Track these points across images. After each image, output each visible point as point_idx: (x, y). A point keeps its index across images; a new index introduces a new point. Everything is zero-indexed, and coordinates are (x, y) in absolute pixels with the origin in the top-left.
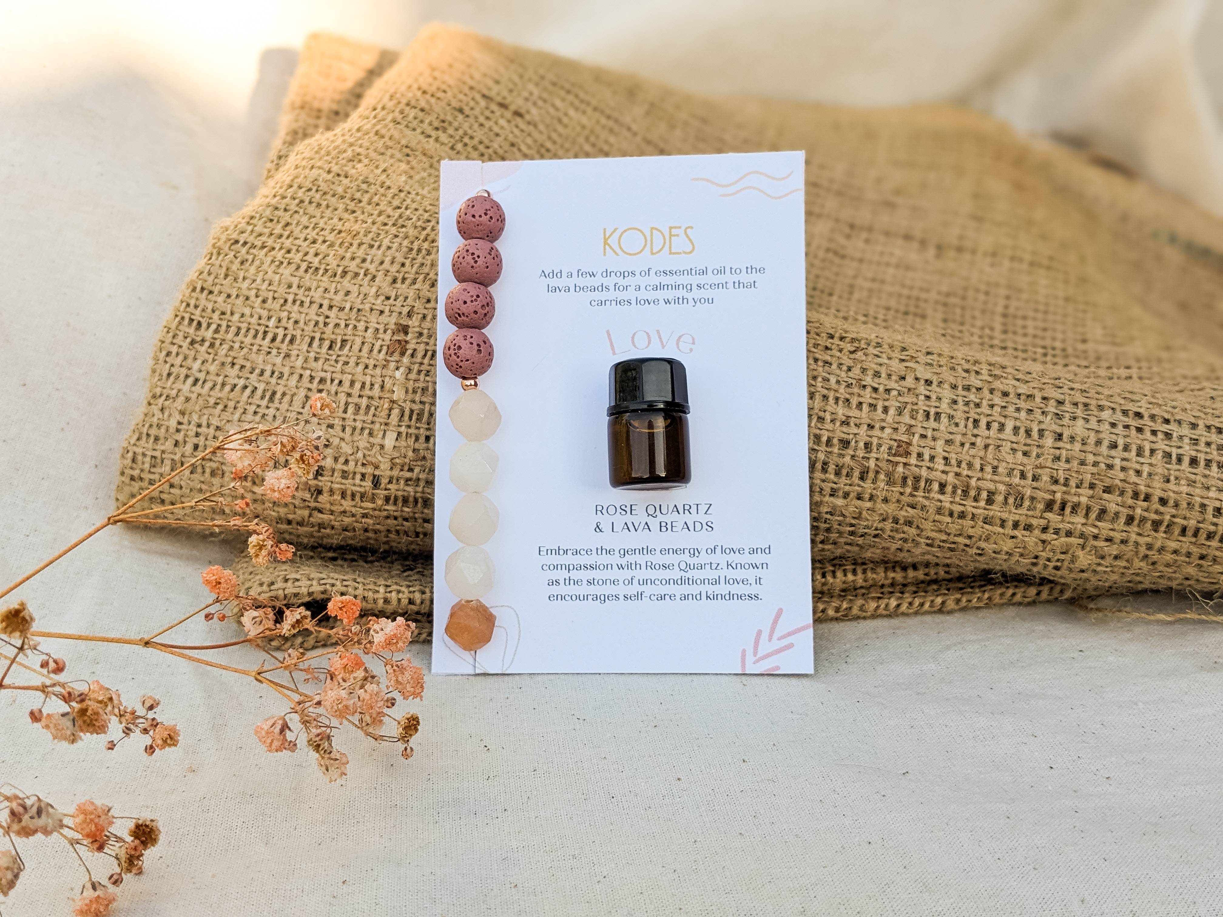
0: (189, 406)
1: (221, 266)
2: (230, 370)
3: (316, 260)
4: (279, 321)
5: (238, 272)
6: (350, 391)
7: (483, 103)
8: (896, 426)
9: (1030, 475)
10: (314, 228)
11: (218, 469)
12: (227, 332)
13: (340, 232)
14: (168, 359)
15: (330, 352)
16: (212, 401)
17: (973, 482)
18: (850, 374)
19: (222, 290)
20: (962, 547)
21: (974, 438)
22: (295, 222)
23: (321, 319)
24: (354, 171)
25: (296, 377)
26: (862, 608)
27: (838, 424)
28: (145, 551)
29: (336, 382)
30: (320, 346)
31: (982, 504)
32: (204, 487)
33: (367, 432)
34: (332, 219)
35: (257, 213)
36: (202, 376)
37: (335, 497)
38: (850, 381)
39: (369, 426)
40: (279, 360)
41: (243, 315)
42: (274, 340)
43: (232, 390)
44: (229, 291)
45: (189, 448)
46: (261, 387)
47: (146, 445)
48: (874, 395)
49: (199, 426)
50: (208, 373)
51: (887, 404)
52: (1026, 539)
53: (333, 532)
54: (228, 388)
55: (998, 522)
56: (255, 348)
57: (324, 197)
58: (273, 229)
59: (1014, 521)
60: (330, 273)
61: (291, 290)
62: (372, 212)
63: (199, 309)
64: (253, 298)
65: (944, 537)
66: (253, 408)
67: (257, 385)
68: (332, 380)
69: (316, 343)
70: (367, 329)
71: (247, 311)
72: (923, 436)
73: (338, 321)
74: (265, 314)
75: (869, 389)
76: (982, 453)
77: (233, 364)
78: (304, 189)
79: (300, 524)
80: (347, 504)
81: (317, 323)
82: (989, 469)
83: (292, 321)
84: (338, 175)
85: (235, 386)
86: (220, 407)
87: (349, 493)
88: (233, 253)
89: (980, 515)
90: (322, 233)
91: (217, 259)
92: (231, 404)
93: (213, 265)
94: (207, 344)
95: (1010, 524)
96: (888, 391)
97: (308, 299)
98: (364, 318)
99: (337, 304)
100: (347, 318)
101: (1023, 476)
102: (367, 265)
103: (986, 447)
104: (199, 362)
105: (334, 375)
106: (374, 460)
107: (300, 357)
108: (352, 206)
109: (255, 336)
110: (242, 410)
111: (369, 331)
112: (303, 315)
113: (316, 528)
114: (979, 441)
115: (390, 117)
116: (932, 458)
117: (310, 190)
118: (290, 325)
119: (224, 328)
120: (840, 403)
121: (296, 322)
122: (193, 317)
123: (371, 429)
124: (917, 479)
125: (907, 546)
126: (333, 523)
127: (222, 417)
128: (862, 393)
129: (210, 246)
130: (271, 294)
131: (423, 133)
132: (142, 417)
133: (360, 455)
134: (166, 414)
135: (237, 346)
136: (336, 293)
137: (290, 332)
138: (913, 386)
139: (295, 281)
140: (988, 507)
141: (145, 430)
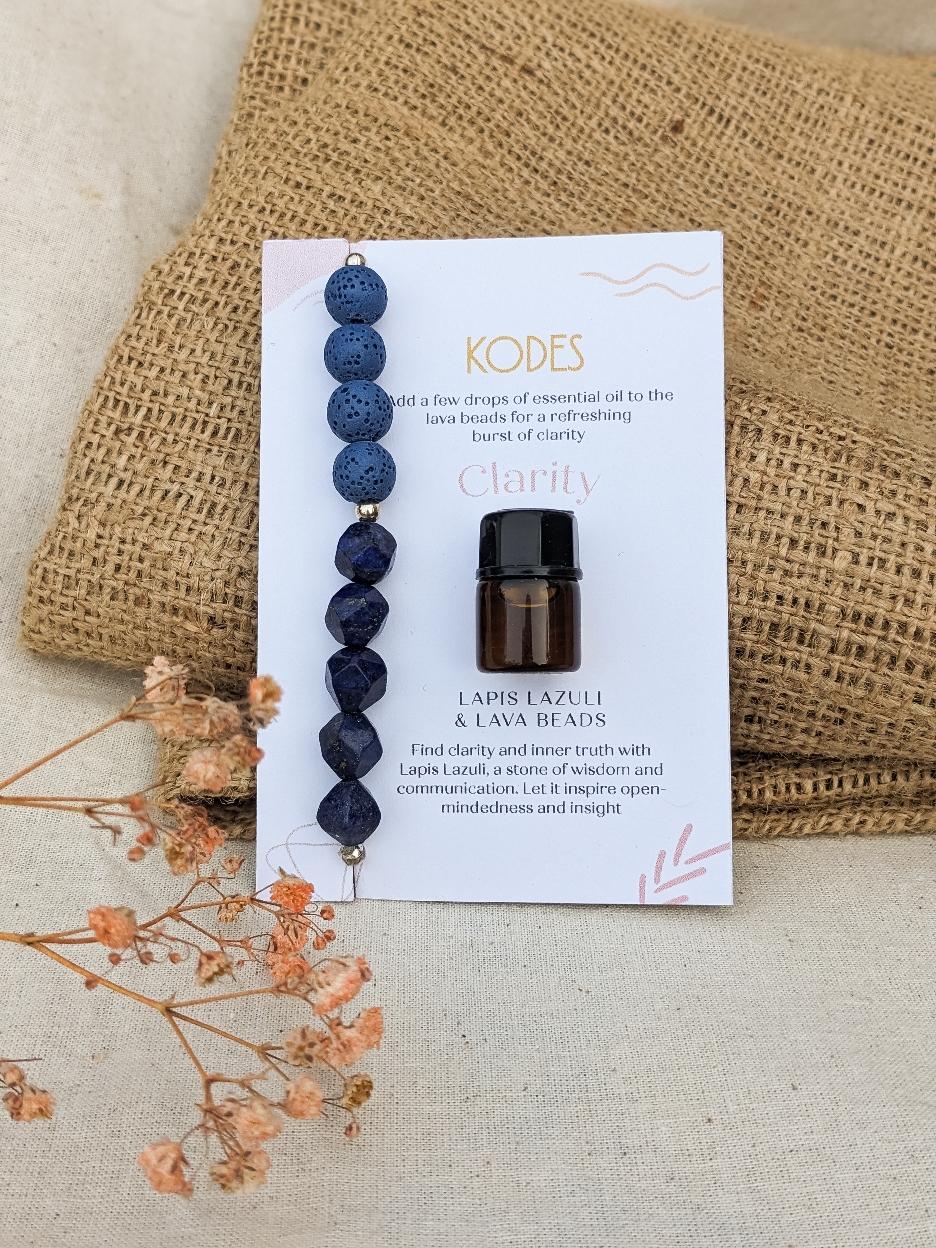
0: (112, 515)
1: (152, 328)
2: (162, 471)
4: (222, 409)
5: (173, 337)
11: (143, 596)
12: (159, 419)
14: (87, 452)
16: (139, 510)
19: (155, 362)
32: (126, 617)
36: (127, 476)
40: (220, 461)
41: (178, 398)
42: (215, 433)
43: (163, 499)
44: (162, 364)
45: (110, 568)
46: (199, 495)
47: (59, 561)
49: (123, 541)
50: (135, 472)
54: (158, 495)
57: (280, 222)
58: (217, 273)
61: (236, 367)
63: (126, 387)
64: (191, 375)
66: (188, 523)
67: (193, 493)
71: (184, 392)
74: (205, 397)
77: (166, 463)
78: (255, 210)
83: (236, 410)
84: (299, 185)
85: (167, 492)
86: (148, 520)
88: (167, 310)
91: (148, 317)
92: (162, 517)
93: (143, 325)
94: (135, 434)
104: (124, 458)
107: (246, 460)
109: (193, 427)
110: (174, 526)
112: (251, 403)
117: (263, 210)
118: (234, 416)
119: (155, 412)
121: (242, 412)
122: (118, 397)
127: (151, 532)
130: (213, 370)
131: (406, 103)
132: (55, 524)
134: (84, 523)
135: (170, 438)
137: (235, 424)
139: (242, 355)
141: (58, 541)
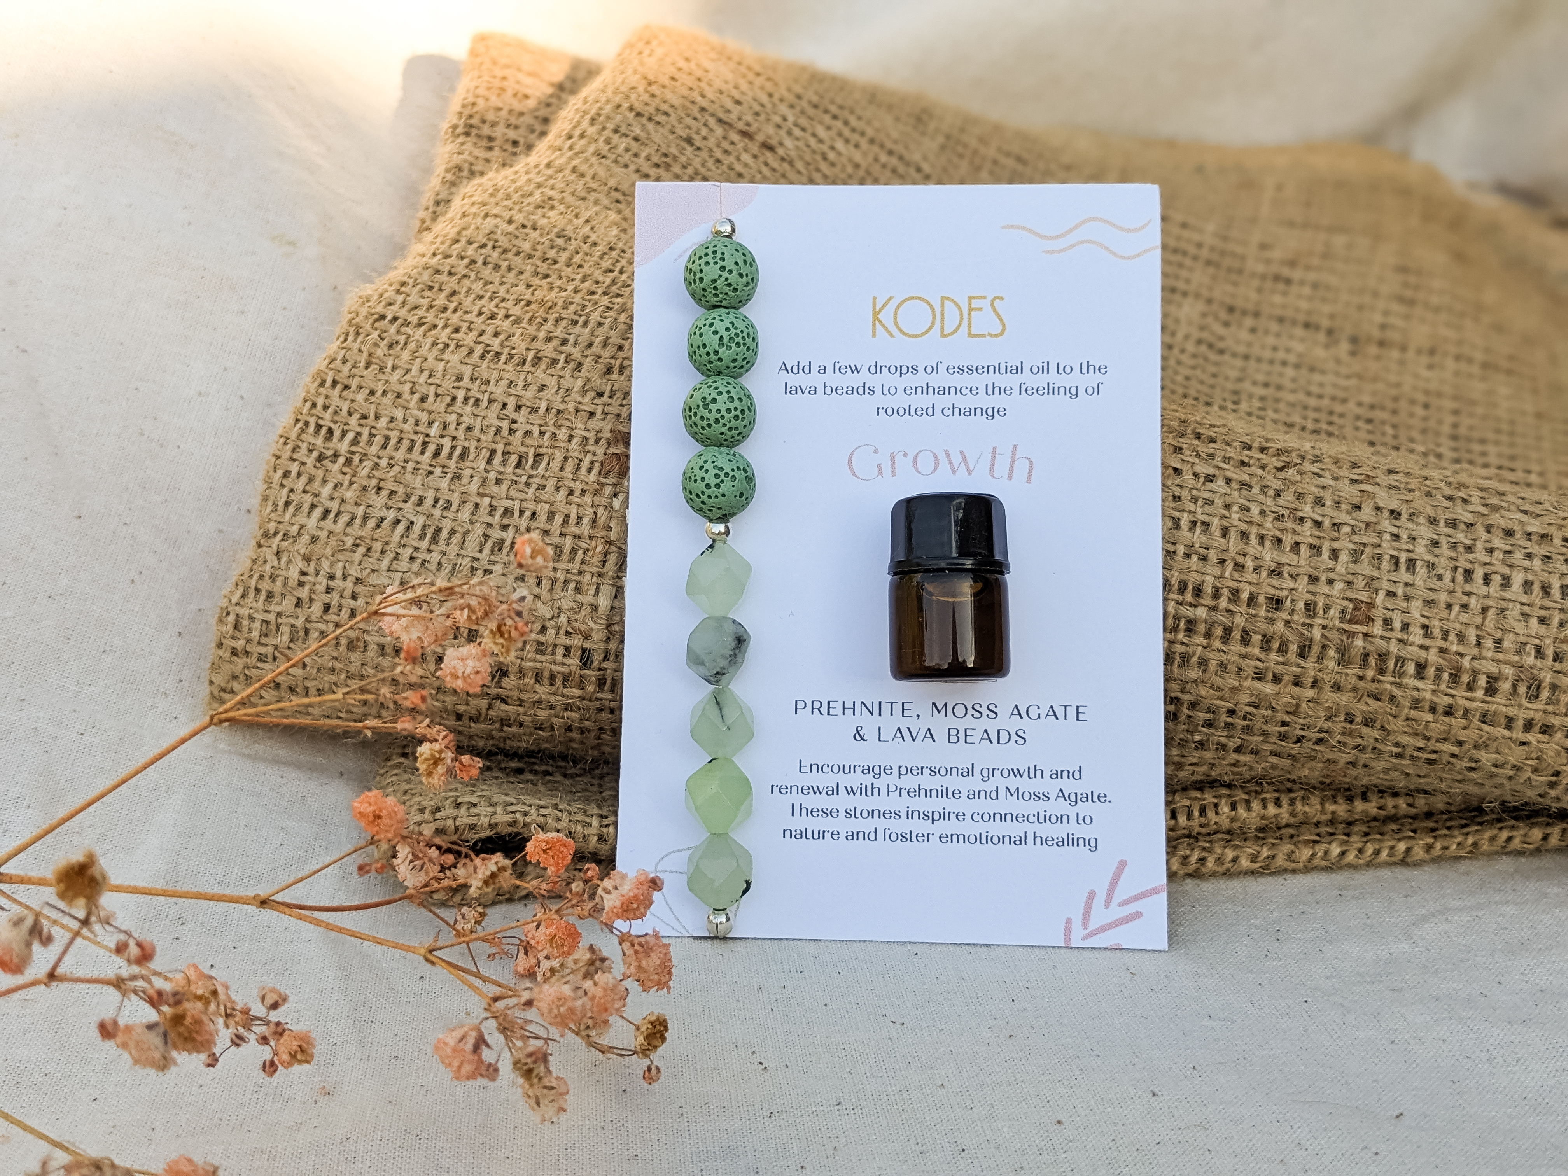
0: (317, 549)
1: (360, 351)
2: (375, 497)
3: (497, 342)
4: (445, 428)
5: (385, 359)
6: (548, 527)
7: (719, 131)
8: (1350, 578)
9: (1550, 653)
10: (491, 299)
11: (358, 639)
12: (370, 443)
13: (529, 303)
14: (285, 482)
15: (519, 471)
16: (349, 541)
17: (1466, 662)
18: (1280, 501)
19: (364, 384)
20: (1446, 758)
21: (1465, 598)
22: (465, 289)
23: (505, 425)
24: (545, 221)
25: (469, 507)
26: (1290, 857)
27: (1264, 574)
28: (249, 756)
29: (528, 514)
30: (504, 463)
31: (1480, 694)
32: (338, 665)
33: (572, 585)
34: (517, 285)
35: (409, 277)
36: (334, 506)
37: (527, 680)
38: (1281, 511)
39: (575, 578)
40: (444, 484)
41: (392, 420)
42: (437, 454)
43: (378, 526)
44: (372, 385)
45: (316, 609)
46: (420, 521)
47: (254, 605)
48: (1317, 533)
49: (332, 577)
50: (343, 501)
51: (1336, 545)
52: (1544, 746)
53: (521, 731)
54: (371, 523)
55: (1503, 721)
56: (410, 466)
57: (503, 256)
58: (434, 300)
59: (1525, 720)
60: (516, 359)
61: (461, 384)
62: (573, 277)
63: (330, 410)
64: (407, 396)
65: (1421, 744)
66: (409, 551)
67: (414, 519)
68: (522, 512)
69: (498, 459)
70: (570, 438)
71: (399, 414)
72: (1391, 594)
73: (529, 427)
74: (424, 417)
75: (1308, 524)
76: (1479, 620)
77: (379, 489)
78: (475, 245)
79: (475, 719)
80: (543, 691)
81: (499, 430)
82: (1489, 643)
83: (463, 427)
84: (524, 226)
85: (382, 519)
86: (361, 550)
87: (546, 674)
88: (377, 333)
89: (1476, 710)
90: (503, 304)
91: (355, 341)
92: (378, 546)
93: (349, 349)
94: (341, 460)
95: (1520, 723)
96: (1336, 526)
97: (486, 396)
98: (568, 424)
99: (529, 404)
100: (542, 422)
101: (1540, 653)
102: (568, 348)
103: (1485, 610)
104: (330, 485)
105: (524, 504)
106: (583, 627)
107: (475, 479)
108: (543, 268)
109: (410, 450)
110: (392, 555)
111: (575, 441)
112: (480, 418)
113: (497, 726)
114: (1473, 601)
115: (592, 149)
116: (1405, 627)
117: (484, 246)
118: (460, 434)
119: (365, 437)
120: (1267, 543)
121: (469, 429)
122: (321, 422)
123: (577, 582)
124: (1383, 656)
125: (1364, 757)
126: (522, 718)
127: (364, 565)
128: (1298, 529)
129: (344, 323)
130: (432, 389)
131: (638, 171)
132: (249, 563)
133: (563, 619)
134: (284, 559)
135: (384, 463)
136: (525, 387)
137: (461, 443)
138: (1374, 520)
139: (467, 371)
140: (1488, 699)
141: (253, 583)
